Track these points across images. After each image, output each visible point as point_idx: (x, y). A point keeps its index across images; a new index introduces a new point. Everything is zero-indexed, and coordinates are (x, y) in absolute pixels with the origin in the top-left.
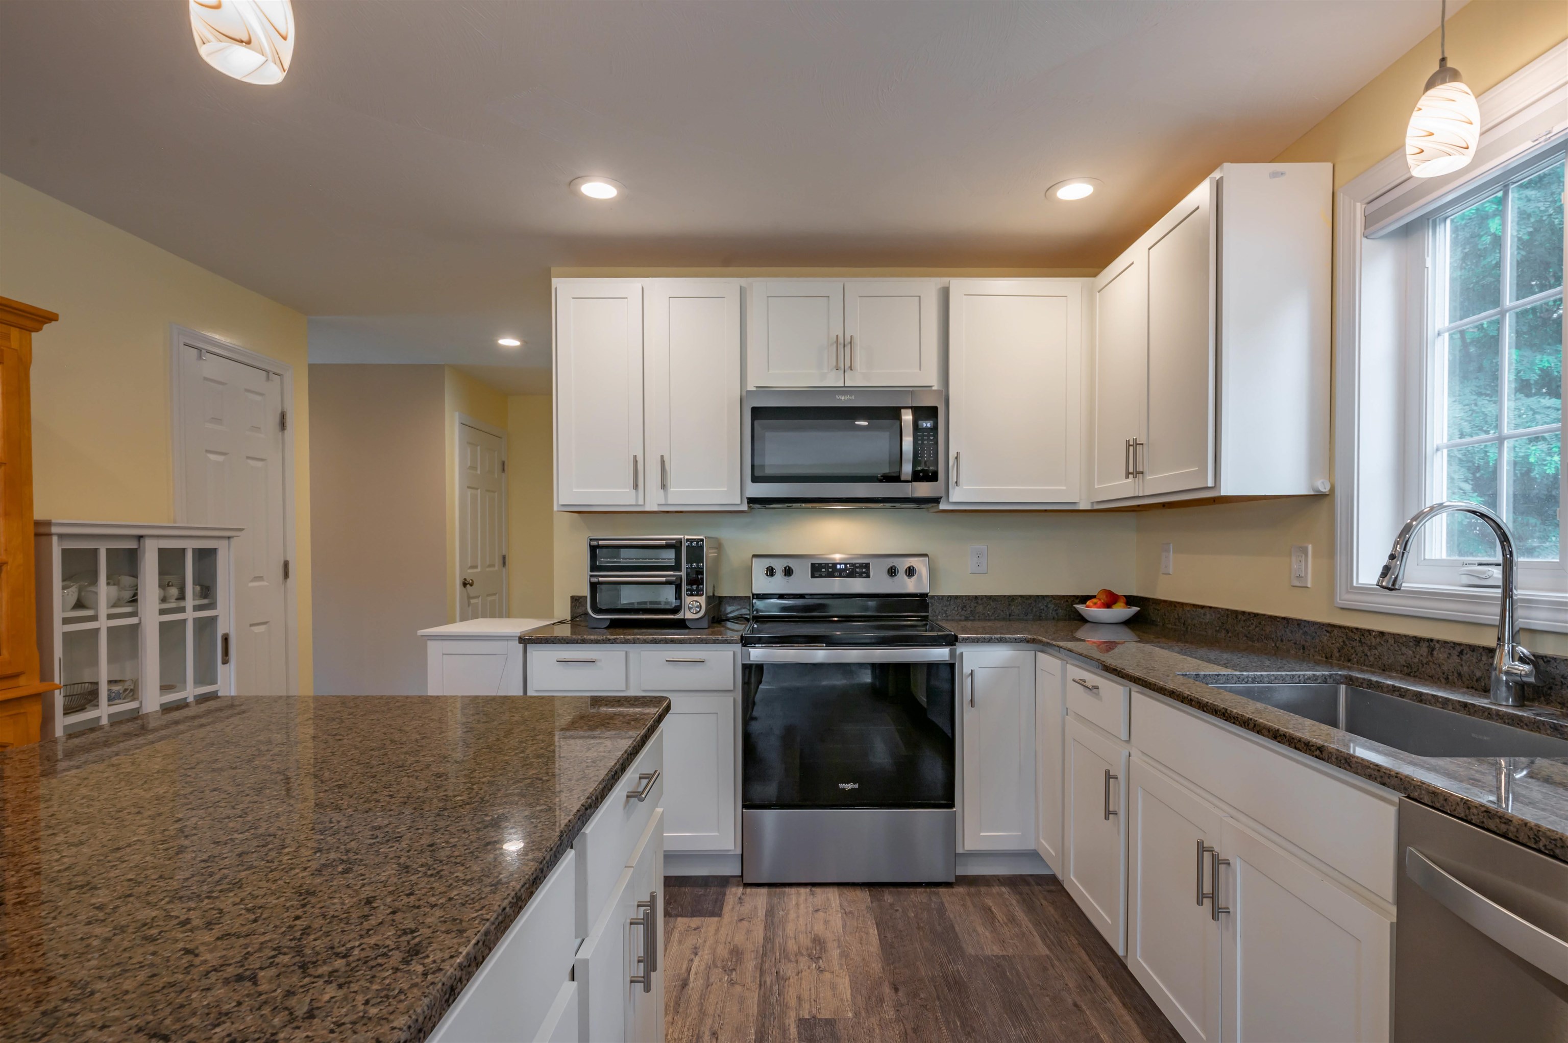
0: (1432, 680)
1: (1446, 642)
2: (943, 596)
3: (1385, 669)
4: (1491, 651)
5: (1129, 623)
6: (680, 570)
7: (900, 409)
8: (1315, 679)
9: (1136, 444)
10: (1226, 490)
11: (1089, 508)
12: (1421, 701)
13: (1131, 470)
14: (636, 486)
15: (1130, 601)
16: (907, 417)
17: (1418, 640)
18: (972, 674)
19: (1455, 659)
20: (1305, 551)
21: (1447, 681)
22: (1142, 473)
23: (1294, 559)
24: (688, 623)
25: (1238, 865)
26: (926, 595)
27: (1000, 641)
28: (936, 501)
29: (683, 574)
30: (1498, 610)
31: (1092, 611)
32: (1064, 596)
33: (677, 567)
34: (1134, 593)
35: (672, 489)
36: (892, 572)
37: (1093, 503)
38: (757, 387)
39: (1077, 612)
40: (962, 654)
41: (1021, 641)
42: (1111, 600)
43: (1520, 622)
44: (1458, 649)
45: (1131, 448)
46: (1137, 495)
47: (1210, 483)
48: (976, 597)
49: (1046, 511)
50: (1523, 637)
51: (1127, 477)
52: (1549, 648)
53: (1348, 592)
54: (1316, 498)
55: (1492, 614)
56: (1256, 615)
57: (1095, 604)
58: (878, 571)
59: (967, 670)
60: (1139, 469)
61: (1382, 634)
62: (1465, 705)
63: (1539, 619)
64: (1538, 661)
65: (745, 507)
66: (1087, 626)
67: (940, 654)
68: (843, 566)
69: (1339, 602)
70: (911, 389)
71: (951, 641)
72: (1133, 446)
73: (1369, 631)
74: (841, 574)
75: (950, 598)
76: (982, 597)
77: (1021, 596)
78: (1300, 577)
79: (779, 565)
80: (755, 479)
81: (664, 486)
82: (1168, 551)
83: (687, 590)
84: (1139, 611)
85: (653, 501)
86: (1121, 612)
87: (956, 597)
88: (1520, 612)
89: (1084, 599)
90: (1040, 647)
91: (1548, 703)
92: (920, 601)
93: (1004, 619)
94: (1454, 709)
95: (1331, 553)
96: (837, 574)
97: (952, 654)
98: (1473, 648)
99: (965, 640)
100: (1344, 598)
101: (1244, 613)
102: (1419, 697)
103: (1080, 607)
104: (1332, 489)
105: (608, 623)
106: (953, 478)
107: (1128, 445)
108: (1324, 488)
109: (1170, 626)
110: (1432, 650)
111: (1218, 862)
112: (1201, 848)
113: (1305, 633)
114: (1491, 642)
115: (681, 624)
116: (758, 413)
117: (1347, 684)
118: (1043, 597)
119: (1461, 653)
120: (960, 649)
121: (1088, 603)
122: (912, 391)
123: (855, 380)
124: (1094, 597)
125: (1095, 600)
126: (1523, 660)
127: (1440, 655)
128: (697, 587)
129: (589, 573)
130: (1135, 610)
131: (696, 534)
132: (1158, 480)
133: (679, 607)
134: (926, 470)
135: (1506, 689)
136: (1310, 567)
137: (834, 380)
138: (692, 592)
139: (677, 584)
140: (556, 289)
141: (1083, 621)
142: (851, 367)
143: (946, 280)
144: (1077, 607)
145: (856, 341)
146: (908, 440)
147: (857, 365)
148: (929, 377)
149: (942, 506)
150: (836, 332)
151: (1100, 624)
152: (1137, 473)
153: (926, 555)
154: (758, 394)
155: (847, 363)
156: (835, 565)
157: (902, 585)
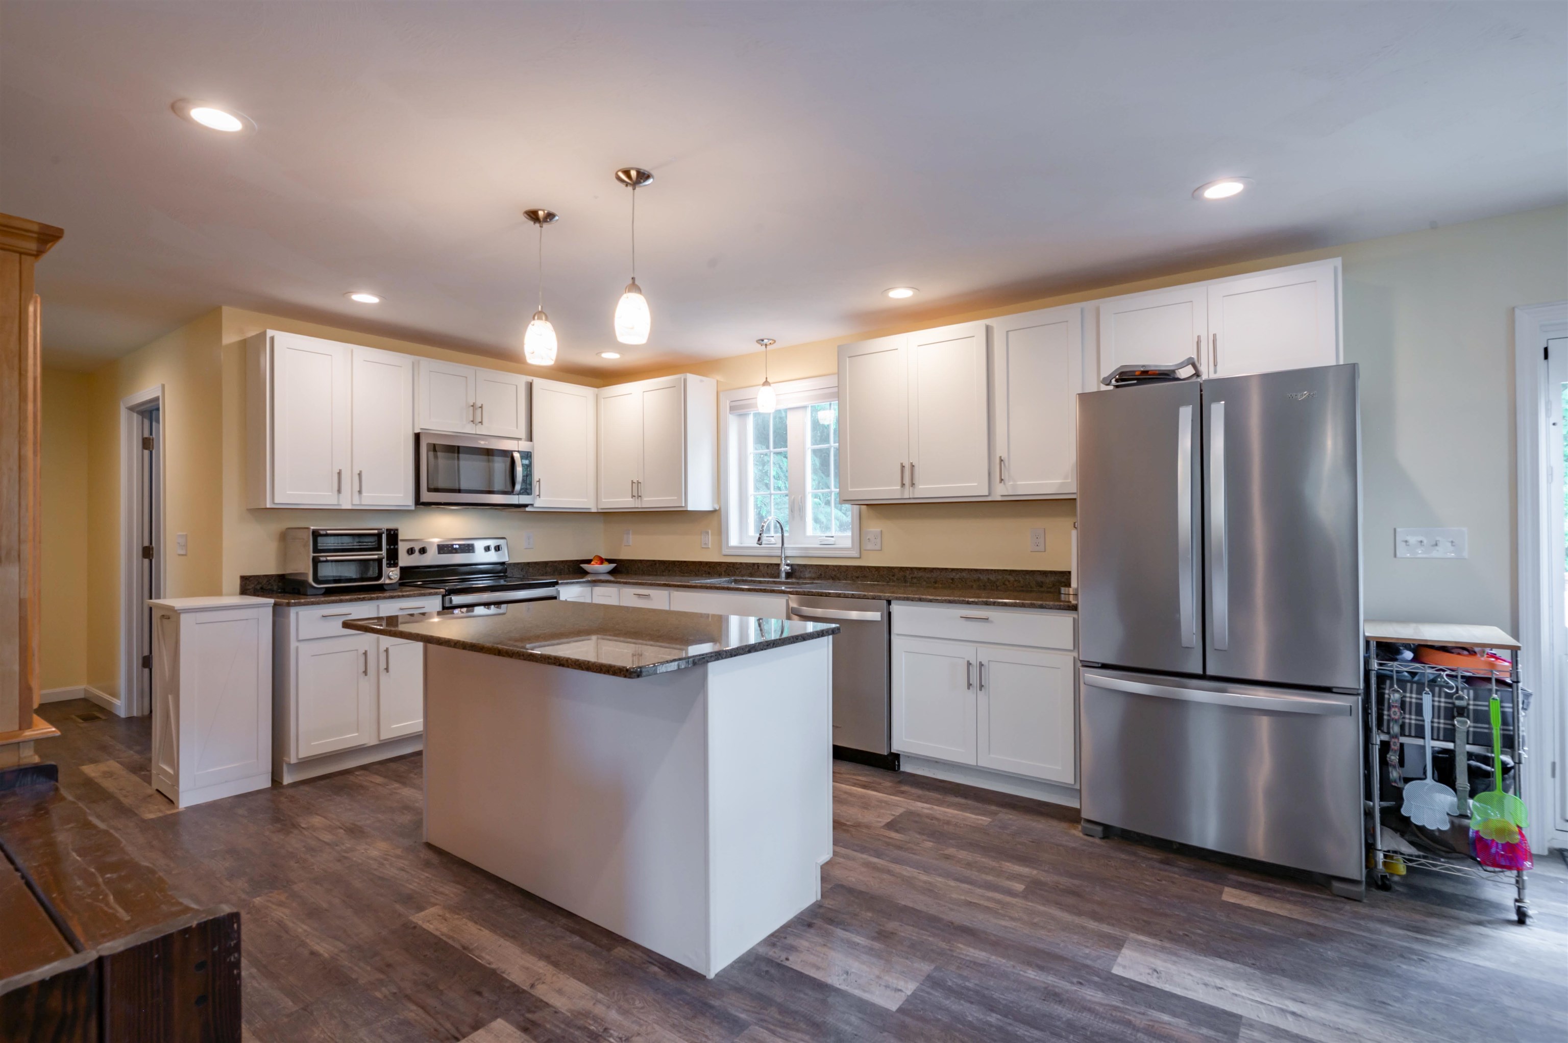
0: (760, 576)
1: (763, 563)
3: (743, 576)
4: (778, 565)
5: (612, 572)
6: (381, 550)
7: (512, 452)
8: (726, 581)
10: (690, 508)
11: (596, 511)
13: (634, 494)
14: (339, 491)
15: (610, 561)
16: (516, 456)
17: (754, 564)
19: (766, 568)
20: (708, 533)
21: (764, 577)
22: (642, 496)
23: (702, 536)
24: (385, 587)
26: (505, 563)
27: (577, 583)
28: (526, 506)
29: (384, 552)
30: (781, 551)
31: (591, 567)
33: (379, 548)
34: (609, 557)
35: (364, 494)
36: (487, 549)
37: (599, 509)
38: (423, 429)
39: (582, 568)
40: (560, 591)
41: (587, 582)
42: (602, 561)
43: (786, 554)
46: (637, 506)
47: (683, 505)
48: (528, 563)
49: (571, 512)
50: (786, 559)
51: (633, 498)
52: (795, 561)
53: (727, 549)
54: (714, 512)
55: (779, 553)
58: (479, 548)
60: (640, 494)
61: (741, 563)
62: (774, 581)
63: (789, 553)
64: (791, 565)
65: (413, 508)
66: (591, 573)
68: (457, 546)
69: (724, 553)
71: (555, 584)
72: (636, 483)
73: (736, 563)
74: (456, 551)
75: (515, 564)
76: (531, 563)
78: (706, 544)
79: (417, 547)
80: (429, 490)
81: (360, 492)
82: (631, 534)
83: (387, 564)
84: (616, 567)
85: (347, 501)
86: (611, 566)
87: (518, 564)
88: (786, 551)
89: (588, 562)
90: (593, 584)
91: (793, 577)
94: (771, 583)
95: (719, 534)
96: (454, 551)
97: (556, 591)
98: (771, 564)
99: (562, 583)
100: (726, 551)
101: (677, 561)
102: (760, 582)
103: (584, 566)
104: (720, 509)
105: (323, 591)
106: (537, 493)
107: (633, 482)
108: (717, 508)
109: (632, 572)
110: (760, 566)
113: (710, 566)
114: (778, 562)
115: (381, 588)
116: (431, 447)
118: (564, 561)
119: (768, 566)
120: (559, 587)
121: (592, 563)
123: (482, 430)
124: (592, 560)
126: (788, 565)
128: (394, 562)
129: (312, 555)
130: (613, 565)
131: (391, 525)
132: (652, 501)
133: (380, 576)
134: (527, 490)
135: (783, 575)
136: (710, 539)
137: (469, 429)
138: (390, 565)
139: (380, 561)
140: (272, 339)
141: (585, 573)
142: (472, 421)
143: (529, 379)
144: (582, 565)
145: (483, 407)
146: (518, 469)
147: (484, 422)
148: (521, 434)
149: (527, 509)
150: (472, 399)
151: (594, 573)
152: (637, 496)
153: (505, 538)
154: (427, 434)
155: (479, 420)
156: (453, 545)
157: (493, 557)
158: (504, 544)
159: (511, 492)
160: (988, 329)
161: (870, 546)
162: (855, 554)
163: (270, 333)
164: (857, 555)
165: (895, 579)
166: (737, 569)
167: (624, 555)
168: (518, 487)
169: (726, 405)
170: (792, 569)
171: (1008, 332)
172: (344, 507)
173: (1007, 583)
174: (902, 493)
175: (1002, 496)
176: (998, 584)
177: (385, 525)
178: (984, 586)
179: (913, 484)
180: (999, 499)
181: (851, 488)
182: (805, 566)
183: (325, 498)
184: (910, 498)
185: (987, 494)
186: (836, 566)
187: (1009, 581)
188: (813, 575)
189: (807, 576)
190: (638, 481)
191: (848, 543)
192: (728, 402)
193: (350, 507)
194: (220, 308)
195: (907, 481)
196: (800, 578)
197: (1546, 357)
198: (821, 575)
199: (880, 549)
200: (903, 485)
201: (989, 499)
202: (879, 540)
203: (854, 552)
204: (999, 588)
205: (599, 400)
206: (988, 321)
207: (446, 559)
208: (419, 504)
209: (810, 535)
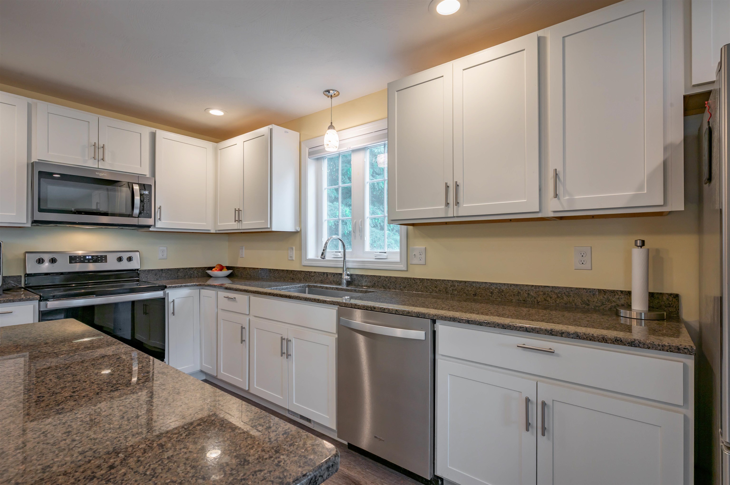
0: (328, 283)
1: (331, 273)
2: (145, 270)
3: (315, 283)
4: (341, 274)
5: (229, 276)
7: (132, 183)
8: (300, 287)
9: (239, 210)
10: (274, 229)
11: (215, 232)
12: (327, 289)
13: (237, 219)
15: (228, 268)
16: (136, 188)
17: (324, 273)
18: (173, 301)
19: (333, 277)
20: (292, 249)
21: (331, 283)
22: (241, 221)
23: (289, 251)
25: (293, 340)
26: (138, 270)
27: (185, 286)
28: (149, 226)
30: (343, 264)
31: (215, 273)
32: (201, 268)
34: (228, 265)
36: (120, 259)
37: (216, 230)
38: (39, 160)
39: (207, 273)
40: (168, 293)
41: (195, 285)
42: (221, 268)
44: (333, 274)
45: (237, 212)
46: (239, 228)
47: (269, 227)
48: (162, 270)
49: (193, 232)
50: (347, 270)
51: (235, 222)
52: (353, 272)
53: (305, 261)
54: (296, 232)
55: (341, 265)
56: (277, 270)
57: (216, 270)
58: (112, 259)
59: (170, 300)
60: (240, 219)
61: (315, 272)
62: (337, 288)
63: (349, 265)
64: (351, 275)
65: (29, 225)
66: (212, 278)
67: (159, 294)
68: (90, 257)
69: (303, 264)
70: (138, 175)
71: (163, 288)
73: (311, 272)
74: (89, 261)
75: (149, 271)
76: (165, 270)
77: (183, 268)
78: (291, 257)
79: (47, 257)
80: (42, 211)
82: (242, 249)
84: (232, 272)
86: (226, 272)
87: (152, 270)
88: (347, 264)
89: (211, 268)
90: (201, 287)
91: (352, 285)
92: (134, 273)
93: (175, 279)
94: (335, 290)
95: (301, 249)
96: (86, 261)
97: (165, 293)
98: (337, 274)
99: (170, 287)
100: (305, 263)
101: (273, 269)
102: (327, 288)
103: (209, 272)
104: (301, 230)
106: (158, 217)
107: (236, 210)
108: (299, 230)
109: (244, 276)
110: (327, 275)
111: (288, 341)
112: (282, 339)
113: (293, 274)
114: (341, 272)
116: (42, 175)
117: (308, 287)
118: (192, 268)
119: (334, 275)
120: (167, 291)
121: (213, 270)
122: (139, 176)
123: (106, 165)
124: (214, 267)
125: (216, 268)
126: (348, 275)
127: (329, 276)
130: (230, 271)
132: (249, 224)
134: (146, 213)
135: (345, 283)
136: (294, 254)
137: (91, 164)
141: (210, 276)
142: (102, 159)
143: (153, 130)
145: (106, 147)
146: (137, 198)
147: (106, 158)
148: (146, 171)
149: (151, 229)
150: (94, 140)
151: (217, 278)
152: (239, 221)
153: (138, 251)
154: (41, 163)
155: (101, 157)
156: (85, 256)
157: (125, 265)
158: (136, 256)
159: (131, 216)
160: (541, 41)
161: (415, 261)
162: (403, 267)
164: (404, 268)
165: (437, 290)
166: (312, 276)
167: (240, 264)
168: (136, 211)
169: (305, 151)
170: (351, 278)
171: (564, 37)
173: (548, 299)
174: (447, 212)
175: (554, 212)
176: (539, 299)
178: (524, 301)
179: (457, 203)
180: (552, 215)
181: (397, 210)
182: (362, 276)
184: (454, 217)
185: (538, 210)
186: (387, 277)
187: (551, 298)
188: (369, 284)
189: (363, 284)
190: (239, 209)
191: (397, 258)
192: (307, 149)
195: (451, 200)
196: (359, 285)
198: (375, 284)
199: (425, 264)
200: (447, 204)
201: (539, 215)
202: (423, 256)
203: (402, 266)
204: (539, 303)
205: (216, 151)
206: (540, 33)
207: (78, 267)
208: (35, 222)
209: (367, 251)
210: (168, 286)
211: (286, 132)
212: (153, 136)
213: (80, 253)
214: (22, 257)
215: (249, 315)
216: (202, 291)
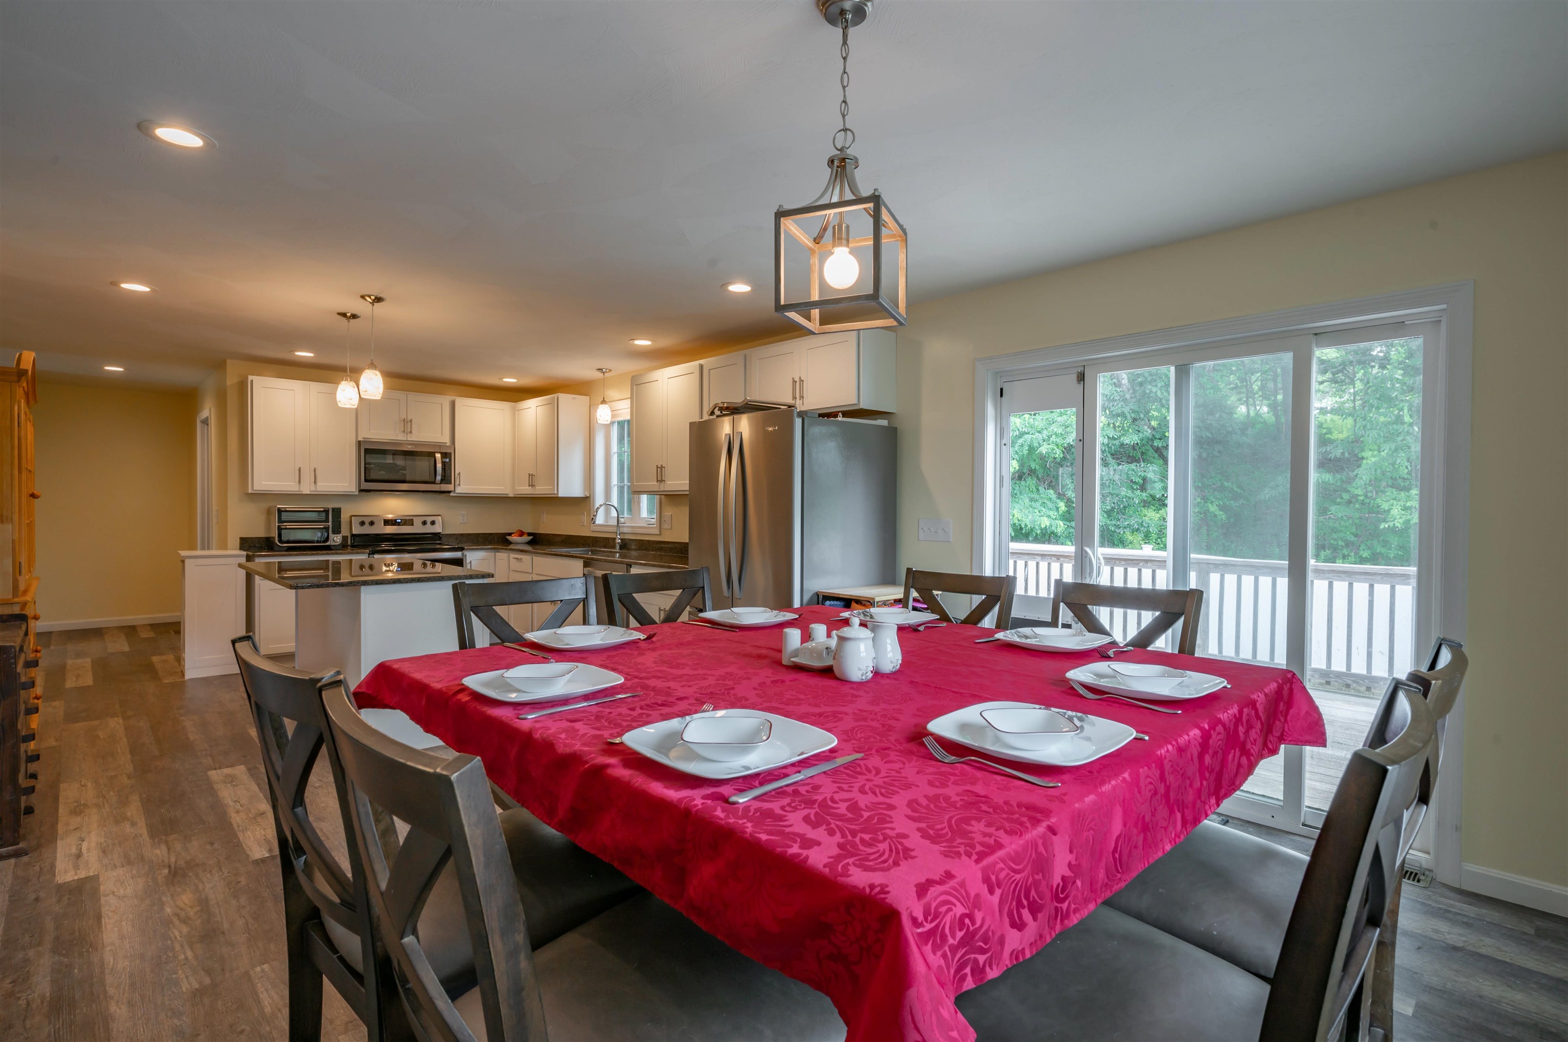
2: (447, 534)
3: (601, 547)
4: (615, 539)
5: (530, 543)
7: (434, 453)
8: (584, 551)
9: (532, 475)
10: (560, 495)
11: (513, 497)
13: (530, 484)
14: (299, 482)
15: (529, 534)
16: (438, 456)
17: (607, 538)
18: (470, 562)
22: (535, 485)
23: (581, 517)
24: (332, 548)
26: (440, 533)
28: (450, 492)
29: (330, 524)
31: (513, 538)
32: (501, 533)
33: (327, 521)
34: (531, 531)
35: (319, 484)
36: (424, 523)
37: (514, 494)
38: (364, 439)
39: (507, 539)
40: (466, 554)
41: (490, 549)
42: (522, 534)
43: (621, 531)
44: (612, 539)
46: (533, 493)
47: (556, 493)
48: (462, 535)
49: (496, 497)
50: (621, 534)
51: (529, 487)
52: (627, 537)
53: (594, 526)
54: (585, 498)
55: (617, 530)
58: (418, 522)
59: (468, 561)
60: (533, 484)
61: (599, 537)
63: (625, 530)
64: (622, 539)
65: (357, 493)
66: (512, 544)
67: (458, 554)
68: (400, 521)
69: (592, 529)
70: (439, 444)
71: (462, 549)
72: (531, 476)
73: (597, 537)
74: (399, 524)
75: (450, 535)
76: (465, 534)
77: (483, 534)
78: (583, 522)
79: (367, 521)
80: (366, 481)
81: (315, 482)
82: (544, 515)
83: (332, 532)
85: (307, 489)
86: (527, 538)
87: (453, 534)
88: (620, 529)
89: (510, 534)
91: (625, 549)
92: (437, 536)
93: (474, 542)
95: (591, 515)
96: (397, 524)
97: (463, 554)
99: (468, 549)
100: (593, 528)
103: (508, 537)
104: (590, 495)
105: (285, 548)
106: (457, 482)
107: (529, 475)
108: (588, 495)
109: (544, 543)
113: (583, 539)
114: (616, 536)
115: (329, 548)
116: (367, 451)
117: (591, 552)
118: (493, 533)
120: (465, 552)
121: (514, 535)
122: (440, 445)
123: (413, 438)
124: (515, 533)
126: (620, 539)
127: (610, 541)
128: (338, 530)
129: (277, 524)
130: (531, 538)
131: (336, 506)
132: (541, 489)
133: (327, 539)
134: (446, 479)
135: (618, 547)
136: (585, 519)
137: (401, 437)
138: (334, 533)
139: (327, 529)
140: (252, 381)
141: (510, 543)
142: (410, 432)
143: (453, 398)
144: (507, 537)
145: (413, 421)
146: (439, 466)
147: (413, 431)
148: (446, 439)
149: (451, 494)
150: (403, 416)
151: (517, 543)
152: (533, 486)
153: (440, 515)
154: (366, 442)
155: (409, 430)
156: (396, 520)
157: (429, 529)
158: (438, 520)
159: (434, 483)
161: (663, 528)
162: (657, 531)
163: (250, 378)
164: (658, 533)
166: (598, 542)
167: (543, 530)
168: (439, 478)
170: (623, 542)
171: (709, 369)
172: (304, 493)
174: (659, 487)
177: (331, 505)
179: (663, 481)
181: (636, 482)
182: (632, 540)
183: (288, 485)
184: (668, 491)
186: (647, 541)
188: (636, 547)
189: (632, 547)
190: (532, 473)
191: (653, 524)
193: (309, 493)
194: (225, 361)
195: (660, 478)
196: (629, 549)
197: (1001, 395)
198: (639, 547)
199: (666, 528)
200: (658, 481)
202: (666, 522)
205: (514, 412)
206: (702, 362)
207: (390, 530)
208: (361, 491)
209: (644, 516)
210: (466, 548)
211: (573, 398)
212: (453, 405)
213: (390, 516)
214: (349, 520)
215: (531, 573)
216: (497, 553)
